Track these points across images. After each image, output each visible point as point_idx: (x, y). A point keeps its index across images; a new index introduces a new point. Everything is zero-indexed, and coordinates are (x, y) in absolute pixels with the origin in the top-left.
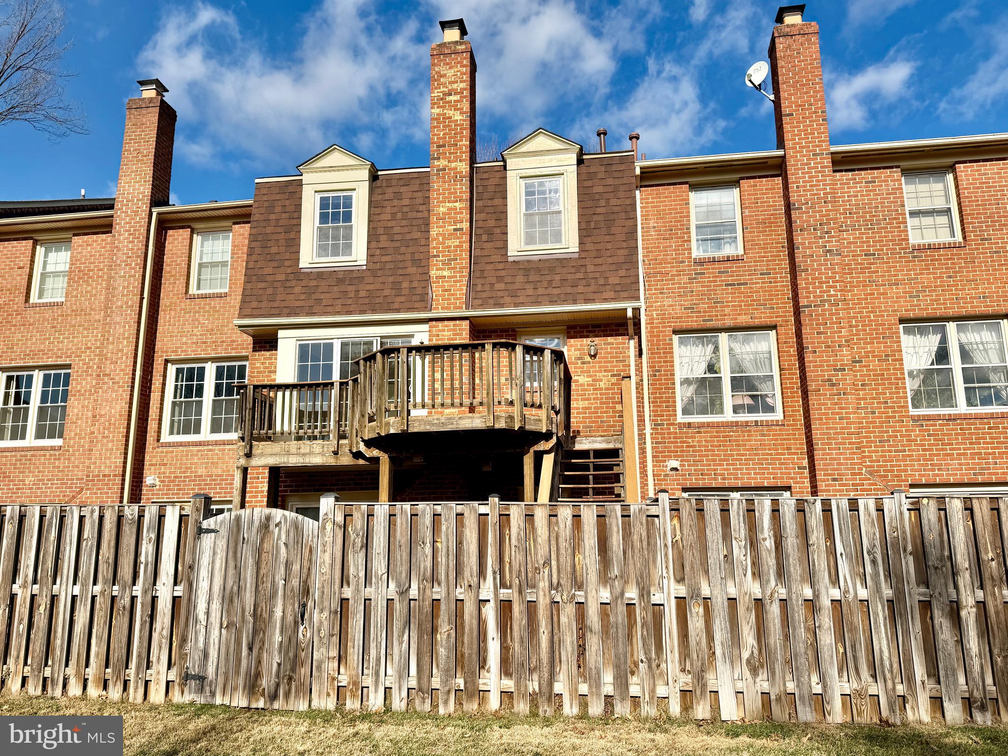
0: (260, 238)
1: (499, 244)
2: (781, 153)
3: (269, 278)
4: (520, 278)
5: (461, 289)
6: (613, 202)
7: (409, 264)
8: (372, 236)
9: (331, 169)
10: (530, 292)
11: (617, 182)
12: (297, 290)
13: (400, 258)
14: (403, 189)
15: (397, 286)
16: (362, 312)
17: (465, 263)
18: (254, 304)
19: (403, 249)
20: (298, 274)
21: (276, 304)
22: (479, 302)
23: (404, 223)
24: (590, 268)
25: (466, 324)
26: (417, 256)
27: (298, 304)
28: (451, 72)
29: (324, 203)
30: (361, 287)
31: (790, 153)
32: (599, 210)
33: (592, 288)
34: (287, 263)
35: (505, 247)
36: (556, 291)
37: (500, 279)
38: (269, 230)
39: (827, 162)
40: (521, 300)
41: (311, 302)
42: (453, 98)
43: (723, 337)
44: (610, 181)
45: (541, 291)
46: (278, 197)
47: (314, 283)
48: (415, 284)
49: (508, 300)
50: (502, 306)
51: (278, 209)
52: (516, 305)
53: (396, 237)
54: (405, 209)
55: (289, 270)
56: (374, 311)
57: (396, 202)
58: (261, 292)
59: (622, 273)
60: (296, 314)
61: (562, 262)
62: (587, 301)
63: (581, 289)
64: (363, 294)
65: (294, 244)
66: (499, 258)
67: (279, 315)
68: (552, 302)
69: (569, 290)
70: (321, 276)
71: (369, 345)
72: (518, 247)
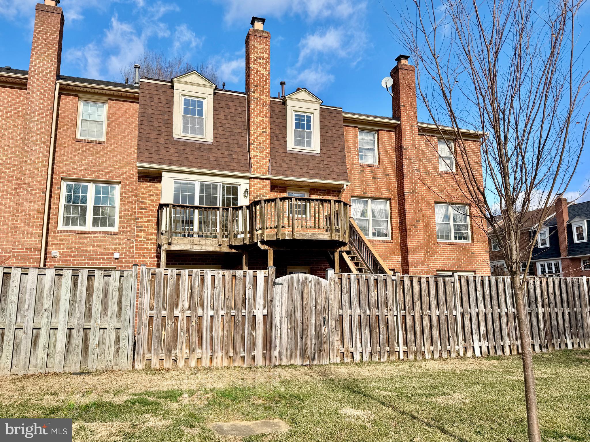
0: (146, 115)
1: (283, 143)
2: (398, 122)
3: (153, 140)
4: (294, 162)
5: (266, 164)
6: (334, 132)
7: (236, 145)
8: (215, 127)
9: (192, 84)
10: (299, 170)
11: (335, 122)
12: (172, 150)
13: (231, 141)
14: (230, 103)
15: (230, 156)
16: (214, 169)
17: (268, 150)
18: (147, 155)
19: (232, 137)
20: (171, 140)
21: (161, 157)
22: (275, 172)
23: (232, 122)
24: (326, 162)
25: (269, 182)
26: (240, 142)
27: (174, 158)
28: (260, 47)
29: (186, 102)
30: (210, 154)
31: (403, 123)
32: (328, 134)
33: (327, 173)
34: (164, 133)
35: (286, 145)
36: (311, 172)
37: (284, 161)
38: (151, 111)
39: (416, 130)
40: (296, 173)
41: (181, 159)
42: (261, 61)
43: (370, 201)
44: (332, 121)
45: (304, 170)
46: (155, 92)
47: (182, 148)
48: (240, 157)
49: (289, 172)
50: (287, 175)
51: (156, 100)
52: (293, 176)
53: (228, 129)
54: (232, 115)
55: (166, 138)
56: (220, 169)
57: (226, 110)
58: (150, 148)
59: (340, 167)
60: (175, 165)
61: (312, 157)
62: (326, 178)
63: (322, 172)
64: (212, 158)
65: (169, 123)
66: (282, 150)
67: (163, 163)
68: (310, 177)
69: (317, 172)
70: (186, 144)
71: (215, 187)
72: (291, 145)
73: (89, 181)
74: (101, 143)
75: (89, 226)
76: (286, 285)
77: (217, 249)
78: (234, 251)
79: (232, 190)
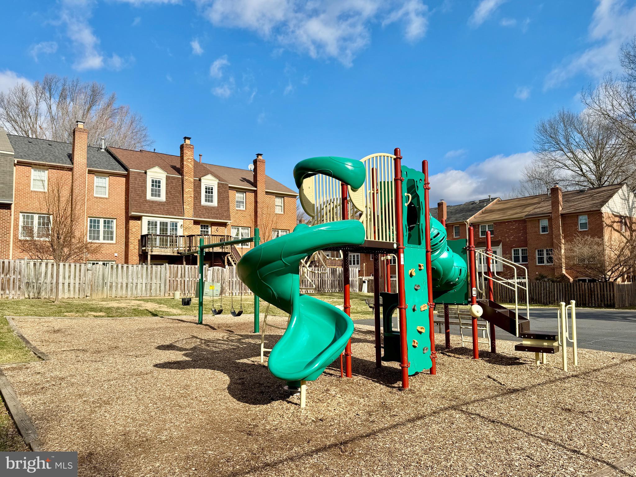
0: (133, 188)
1: (199, 201)
2: (256, 189)
3: (138, 201)
4: (204, 211)
5: (192, 212)
6: (224, 195)
7: (176, 202)
8: (167, 193)
9: (156, 172)
10: (207, 215)
11: (225, 190)
12: (147, 205)
13: (174, 200)
14: (173, 181)
15: (174, 208)
16: (166, 215)
17: (192, 205)
18: (135, 208)
19: (175, 198)
20: (146, 201)
21: (142, 209)
22: (195, 216)
23: (174, 191)
24: (220, 211)
25: (192, 221)
26: (179, 201)
27: (148, 210)
28: (189, 153)
29: (153, 181)
30: (164, 207)
31: (258, 190)
32: (221, 196)
33: (221, 216)
34: (143, 197)
35: (201, 202)
36: (213, 215)
37: (200, 210)
38: (136, 186)
39: (265, 193)
40: (205, 216)
41: (151, 210)
42: (189, 160)
43: (240, 228)
44: (223, 189)
45: (210, 215)
46: (137, 176)
47: (151, 204)
48: (179, 208)
49: (202, 216)
50: (201, 218)
51: (138, 180)
52: (204, 218)
53: (173, 194)
54: (174, 187)
55: (143, 199)
56: (169, 215)
57: (172, 184)
58: (136, 205)
59: (227, 213)
60: (148, 213)
61: (213, 208)
62: (220, 219)
63: (218, 216)
64: (165, 209)
65: (144, 192)
66: (199, 205)
67: (143, 212)
68: (212, 218)
69: (216, 216)
70: (153, 202)
71: (167, 223)
72: (203, 202)
73: (101, 218)
74: (106, 199)
75: (101, 240)
76: (212, 270)
77: (172, 254)
78: (179, 255)
79: (175, 225)
